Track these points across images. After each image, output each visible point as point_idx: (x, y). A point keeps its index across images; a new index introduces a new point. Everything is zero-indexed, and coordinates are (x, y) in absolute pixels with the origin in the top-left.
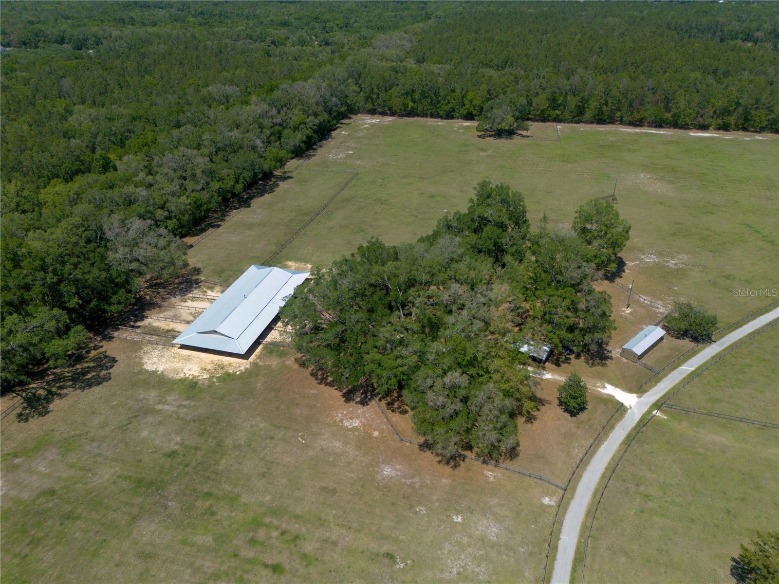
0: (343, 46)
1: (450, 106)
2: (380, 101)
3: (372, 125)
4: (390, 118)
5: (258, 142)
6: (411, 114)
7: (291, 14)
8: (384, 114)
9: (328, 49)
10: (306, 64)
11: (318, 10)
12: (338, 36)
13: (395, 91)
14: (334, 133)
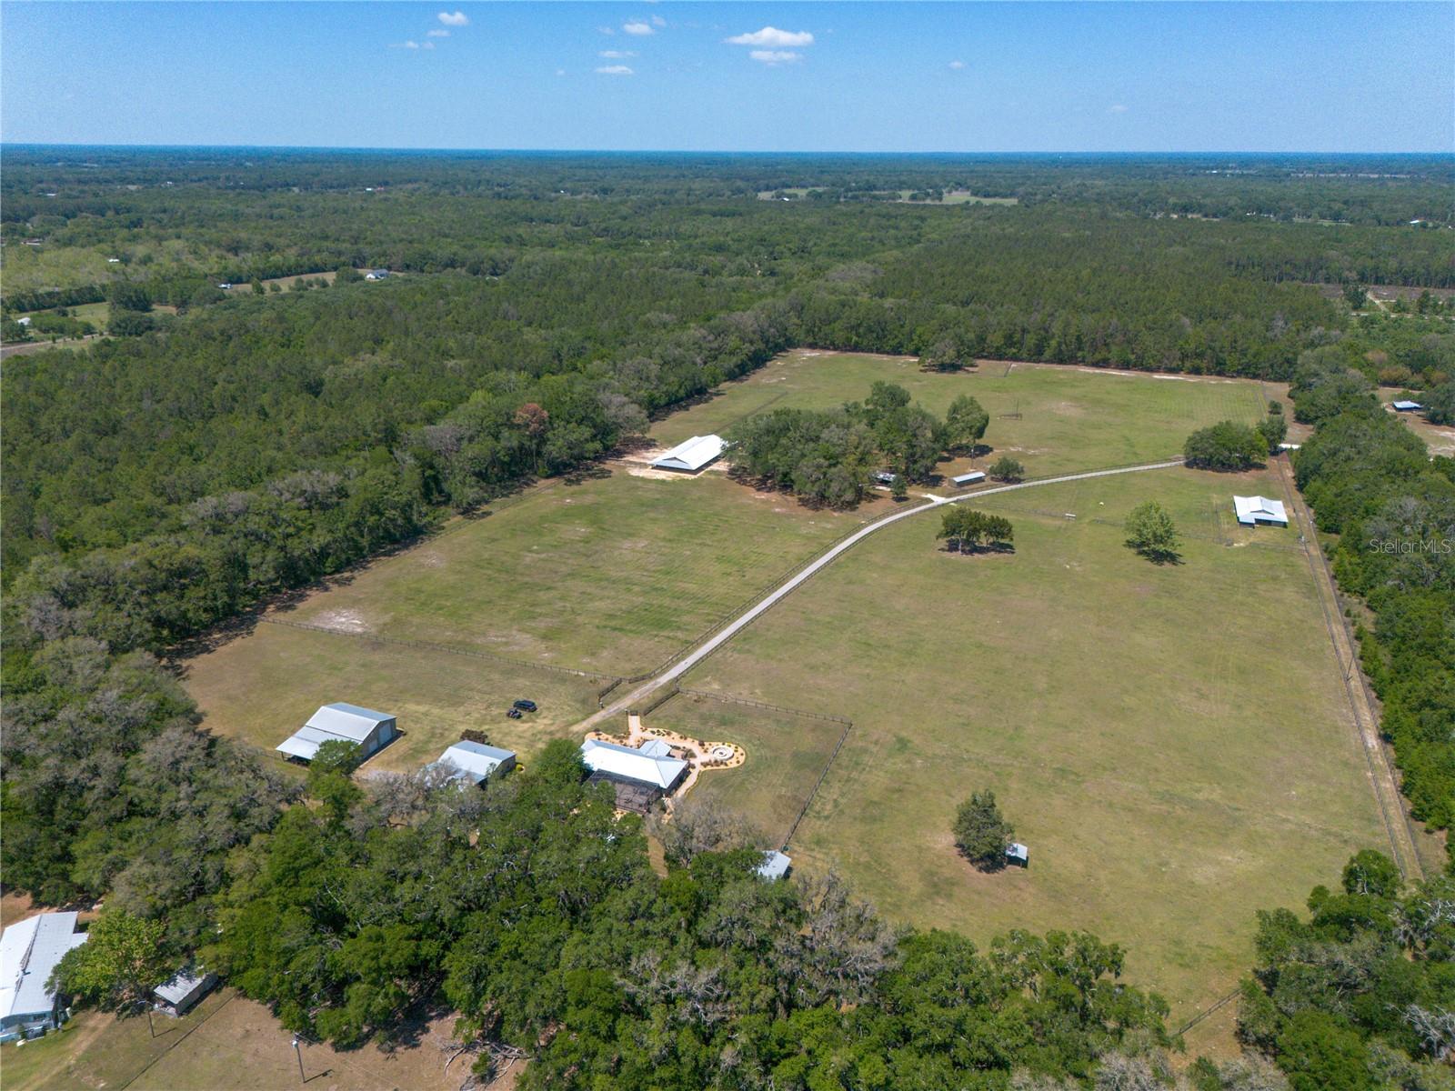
0: (792, 276)
1: (897, 341)
2: (821, 334)
3: (810, 358)
4: (831, 353)
5: (698, 360)
6: (856, 348)
7: (727, 234)
8: (825, 348)
9: (773, 280)
10: (745, 296)
11: (766, 228)
12: (788, 265)
13: (837, 325)
14: (768, 364)
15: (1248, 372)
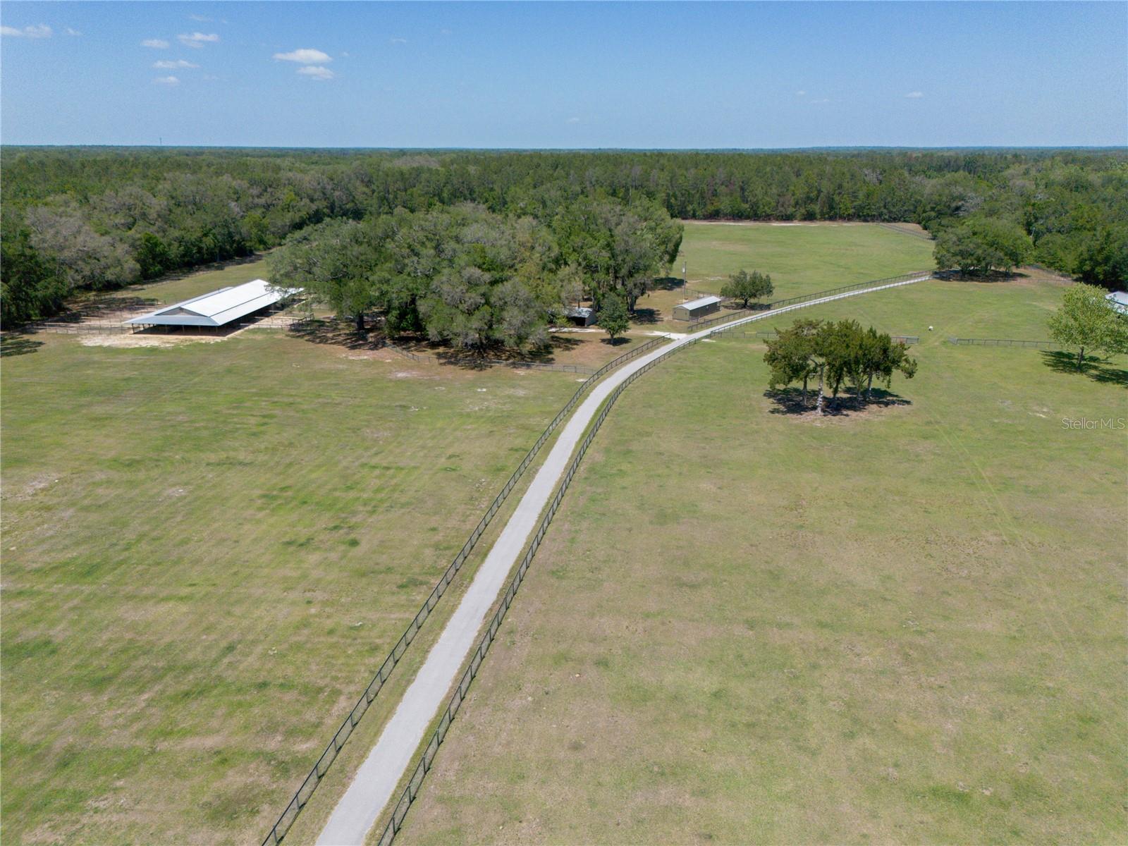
15: (862, 215)
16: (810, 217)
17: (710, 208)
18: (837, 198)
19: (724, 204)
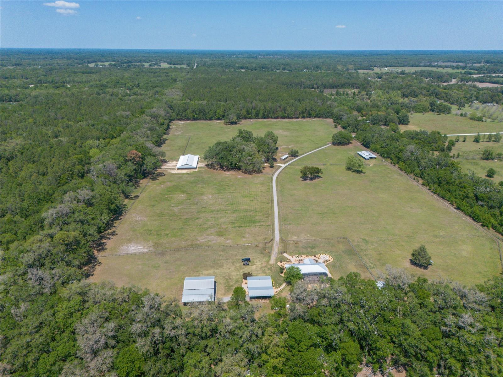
1: (211, 115)
2: (183, 115)
6: (196, 119)
13: (189, 111)
14: (171, 127)
15: (318, 116)
16: (303, 117)
17: (276, 116)
18: (311, 112)
19: (280, 114)
